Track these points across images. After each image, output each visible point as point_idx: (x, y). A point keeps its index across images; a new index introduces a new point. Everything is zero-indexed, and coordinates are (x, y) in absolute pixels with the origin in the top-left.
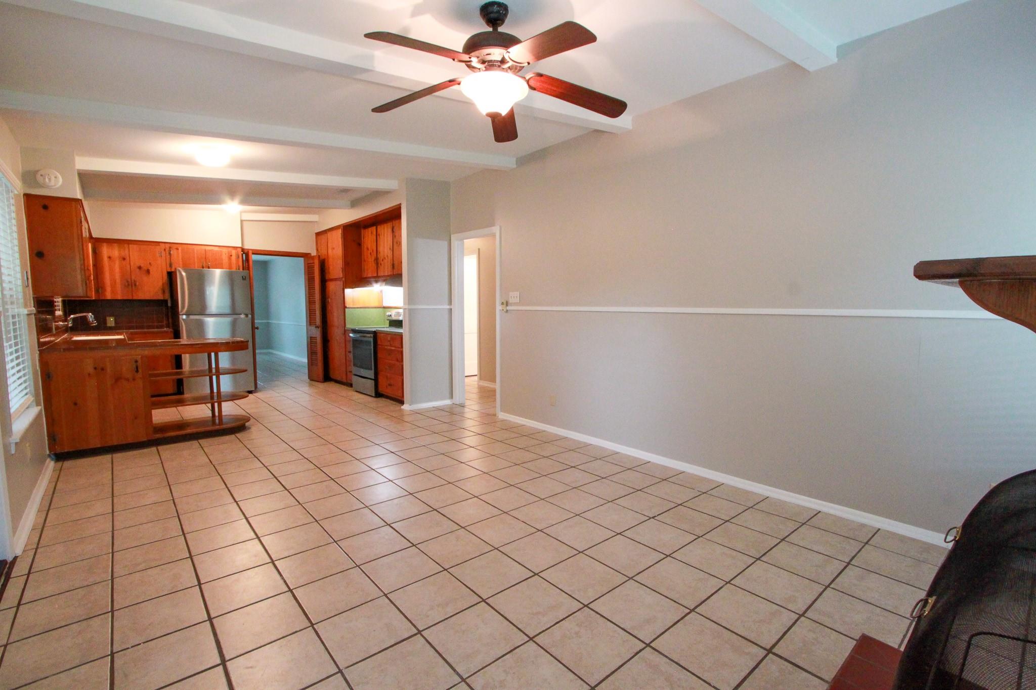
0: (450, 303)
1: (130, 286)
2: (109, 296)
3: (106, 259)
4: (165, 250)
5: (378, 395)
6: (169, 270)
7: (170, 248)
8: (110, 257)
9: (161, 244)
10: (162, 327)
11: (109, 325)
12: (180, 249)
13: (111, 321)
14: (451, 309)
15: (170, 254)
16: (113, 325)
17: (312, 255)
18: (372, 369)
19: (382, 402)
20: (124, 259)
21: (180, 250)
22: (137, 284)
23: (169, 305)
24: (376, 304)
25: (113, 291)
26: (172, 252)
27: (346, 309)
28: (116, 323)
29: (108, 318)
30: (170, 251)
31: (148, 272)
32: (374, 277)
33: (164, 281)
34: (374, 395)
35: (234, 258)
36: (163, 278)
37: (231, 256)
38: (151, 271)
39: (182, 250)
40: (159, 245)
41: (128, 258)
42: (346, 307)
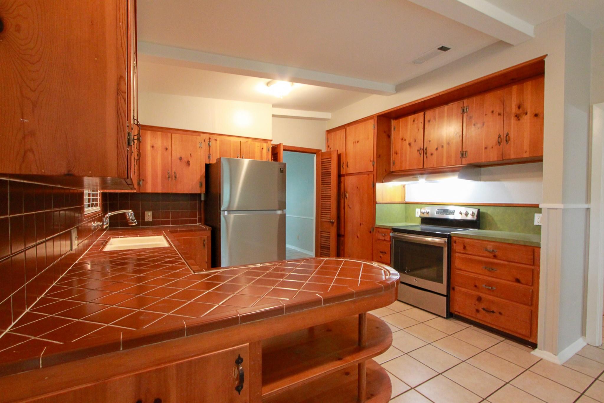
0: (588, 199)
1: (170, 179)
2: (149, 189)
3: (149, 148)
4: (205, 141)
5: (450, 315)
6: (208, 163)
7: (210, 138)
8: (153, 147)
9: (201, 134)
10: (195, 222)
11: (146, 220)
12: (218, 139)
13: (149, 216)
14: (588, 209)
15: (209, 145)
16: (151, 220)
17: (323, 151)
18: (441, 282)
19: (453, 325)
20: (167, 149)
21: (218, 142)
22: (177, 176)
23: (203, 199)
24: (398, 200)
25: (154, 185)
26: (211, 144)
27: (376, 205)
28: (154, 217)
29: (146, 212)
30: (209, 142)
31: (188, 163)
32: (419, 169)
33: (202, 173)
34: (445, 316)
35: (265, 151)
36: (201, 171)
37: (263, 149)
38: (191, 163)
39: (221, 141)
40: (200, 136)
41: (170, 148)
42: (376, 203)
